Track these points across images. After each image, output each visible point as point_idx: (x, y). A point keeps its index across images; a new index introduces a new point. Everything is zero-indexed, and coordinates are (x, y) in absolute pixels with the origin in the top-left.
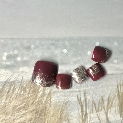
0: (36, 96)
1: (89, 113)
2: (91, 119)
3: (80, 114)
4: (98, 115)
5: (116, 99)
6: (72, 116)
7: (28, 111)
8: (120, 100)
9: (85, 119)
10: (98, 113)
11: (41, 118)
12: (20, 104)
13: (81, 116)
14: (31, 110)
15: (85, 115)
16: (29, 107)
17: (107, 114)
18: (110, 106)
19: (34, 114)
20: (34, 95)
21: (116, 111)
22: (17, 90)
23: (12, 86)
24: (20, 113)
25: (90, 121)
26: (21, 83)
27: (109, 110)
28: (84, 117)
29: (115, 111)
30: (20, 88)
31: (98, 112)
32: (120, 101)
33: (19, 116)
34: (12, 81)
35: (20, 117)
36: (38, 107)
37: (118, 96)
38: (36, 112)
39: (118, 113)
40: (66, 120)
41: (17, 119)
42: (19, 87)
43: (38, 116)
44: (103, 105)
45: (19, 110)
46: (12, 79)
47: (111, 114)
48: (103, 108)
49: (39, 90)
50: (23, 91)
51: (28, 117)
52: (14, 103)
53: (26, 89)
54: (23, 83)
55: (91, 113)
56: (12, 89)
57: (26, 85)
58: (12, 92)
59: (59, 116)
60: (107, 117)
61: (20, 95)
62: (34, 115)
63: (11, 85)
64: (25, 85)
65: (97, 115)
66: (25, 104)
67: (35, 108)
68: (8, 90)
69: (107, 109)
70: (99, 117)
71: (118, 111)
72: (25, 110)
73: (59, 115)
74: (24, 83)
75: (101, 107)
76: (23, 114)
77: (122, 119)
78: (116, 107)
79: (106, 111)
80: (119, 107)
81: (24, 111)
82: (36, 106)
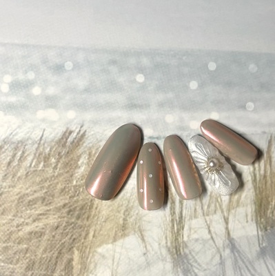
0: (72, 176)
1: (188, 218)
2: (192, 232)
3: (168, 219)
4: (208, 223)
5: (249, 190)
6: (149, 222)
7: (51, 207)
8: (258, 192)
9: (178, 230)
10: (207, 218)
11: (81, 224)
12: (35, 191)
13: (171, 225)
14: (59, 205)
15: (180, 221)
16: (55, 199)
17: (226, 221)
18: (235, 204)
19: (64, 215)
20: (67, 172)
21: (247, 216)
22: (30, 158)
23: (19, 150)
24: (33, 211)
25: (188, 236)
26: (39, 144)
27: (233, 211)
28: (175, 226)
29: (244, 214)
30: (37, 155)
31: (208, 215)
32: (256, 194)
33: (31, 219)
34: (19, 139)
35: (34, 221)
36: (75, 198)
37: (253, 183)
38: (70, 211)
39: (252, 220)
40: (135, 231)
41: (27, 224)
42: (35, 154)
43: (73, 220)
44: (219, 200)
45: (32, 205)
46: (19, 135)
47: (237, 222)
48: (219, 208)
49: (79, 163)
50: (42, 163)
51: (51, 222)
52: (21, 188)
53: (48, 159)
54: (44, 144)
55: (191, 218)
56: (18, 158)
57: (50, 150)
58: (19, 165)
59: (121, 222)
60: (227, 228)
61: (36, 170)
62: (64, 217)
63: (16, 149)
64: (48, 149)
65: (206, 222)
66: (46, 192)
67: (67, 201)
68: (8, 158)
69: (229, 210)
70: (209, 227)
71: (252, 216)
72: (44, 204)
73: (121, 219)
74: (46, 145)
75: (216, 206)
76: (41, 215)
77: (260, 233)
78: (247, 206)
79: (226, 214)
80: (253, 207)
81: (44, 207)
82: (70, 197)
